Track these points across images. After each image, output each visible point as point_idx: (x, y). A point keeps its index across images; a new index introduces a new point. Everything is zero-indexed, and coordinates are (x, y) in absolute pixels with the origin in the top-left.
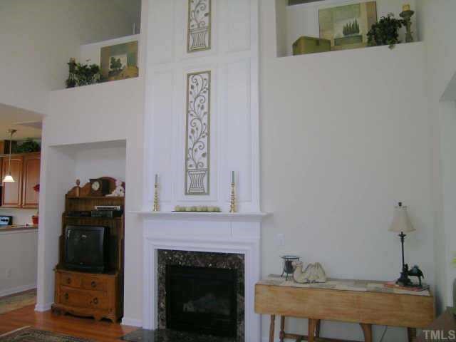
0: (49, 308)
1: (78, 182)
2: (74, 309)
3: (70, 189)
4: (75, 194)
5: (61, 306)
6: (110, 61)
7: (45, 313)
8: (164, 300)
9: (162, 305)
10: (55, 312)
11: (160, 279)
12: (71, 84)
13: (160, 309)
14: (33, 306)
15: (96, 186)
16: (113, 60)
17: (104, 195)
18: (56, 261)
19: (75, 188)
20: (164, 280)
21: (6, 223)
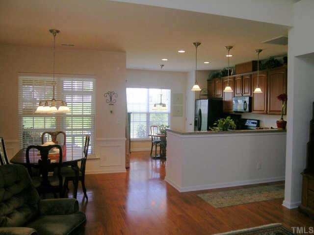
21: (255, 125)
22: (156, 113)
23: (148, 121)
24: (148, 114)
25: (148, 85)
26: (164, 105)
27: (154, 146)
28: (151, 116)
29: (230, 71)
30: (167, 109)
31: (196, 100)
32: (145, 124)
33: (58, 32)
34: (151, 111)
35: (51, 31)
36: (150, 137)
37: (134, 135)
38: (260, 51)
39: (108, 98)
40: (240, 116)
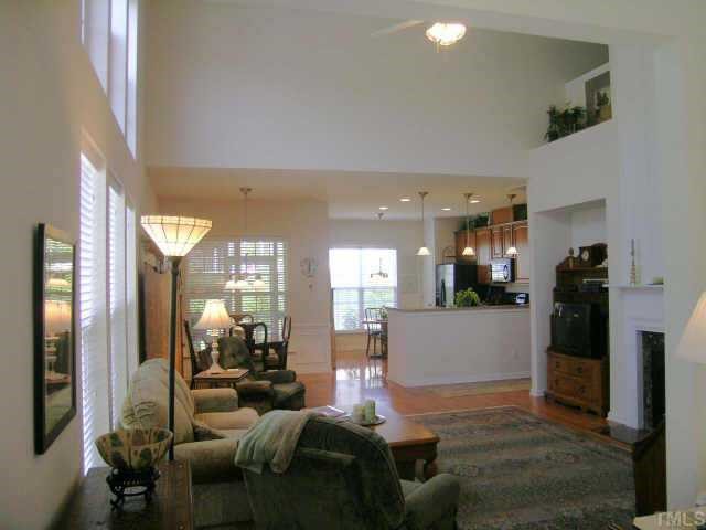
0: (542, 395)
1: (571, 252)
2: (564, 397)
3: (562, 259)
4: (568, 265)
5: (552, 392)
6: (596, 96)
7: (538, 398)
8: (650, 396)
9: (648, 401)
10: (547, 398)
11: (645, 368)
12: (553, 136)
13: (646, 406)
14: (528, 391)
15: (586, 256)
16: (599, 94)
17: (593, 265)
18: (548, 343)
19: (568, 259)
20: (649, 370)
21: (523, 301)
22: (374, 289)
23: (361, 302)
24: (361, 291)
25: (360, 243)
26: (384, 275)
27: (372, 341)
28: (367, 294)
29: (486, 219)
30: (392, 281)
31: (437, 266)
32: (356, 307)
33: (249, 190)
34: (365, 285)
35: (242, 189)
36: (366, 325)
37: (339, 326)
38: (513, 196)
39: (306, 267)
40: (504, 288)
